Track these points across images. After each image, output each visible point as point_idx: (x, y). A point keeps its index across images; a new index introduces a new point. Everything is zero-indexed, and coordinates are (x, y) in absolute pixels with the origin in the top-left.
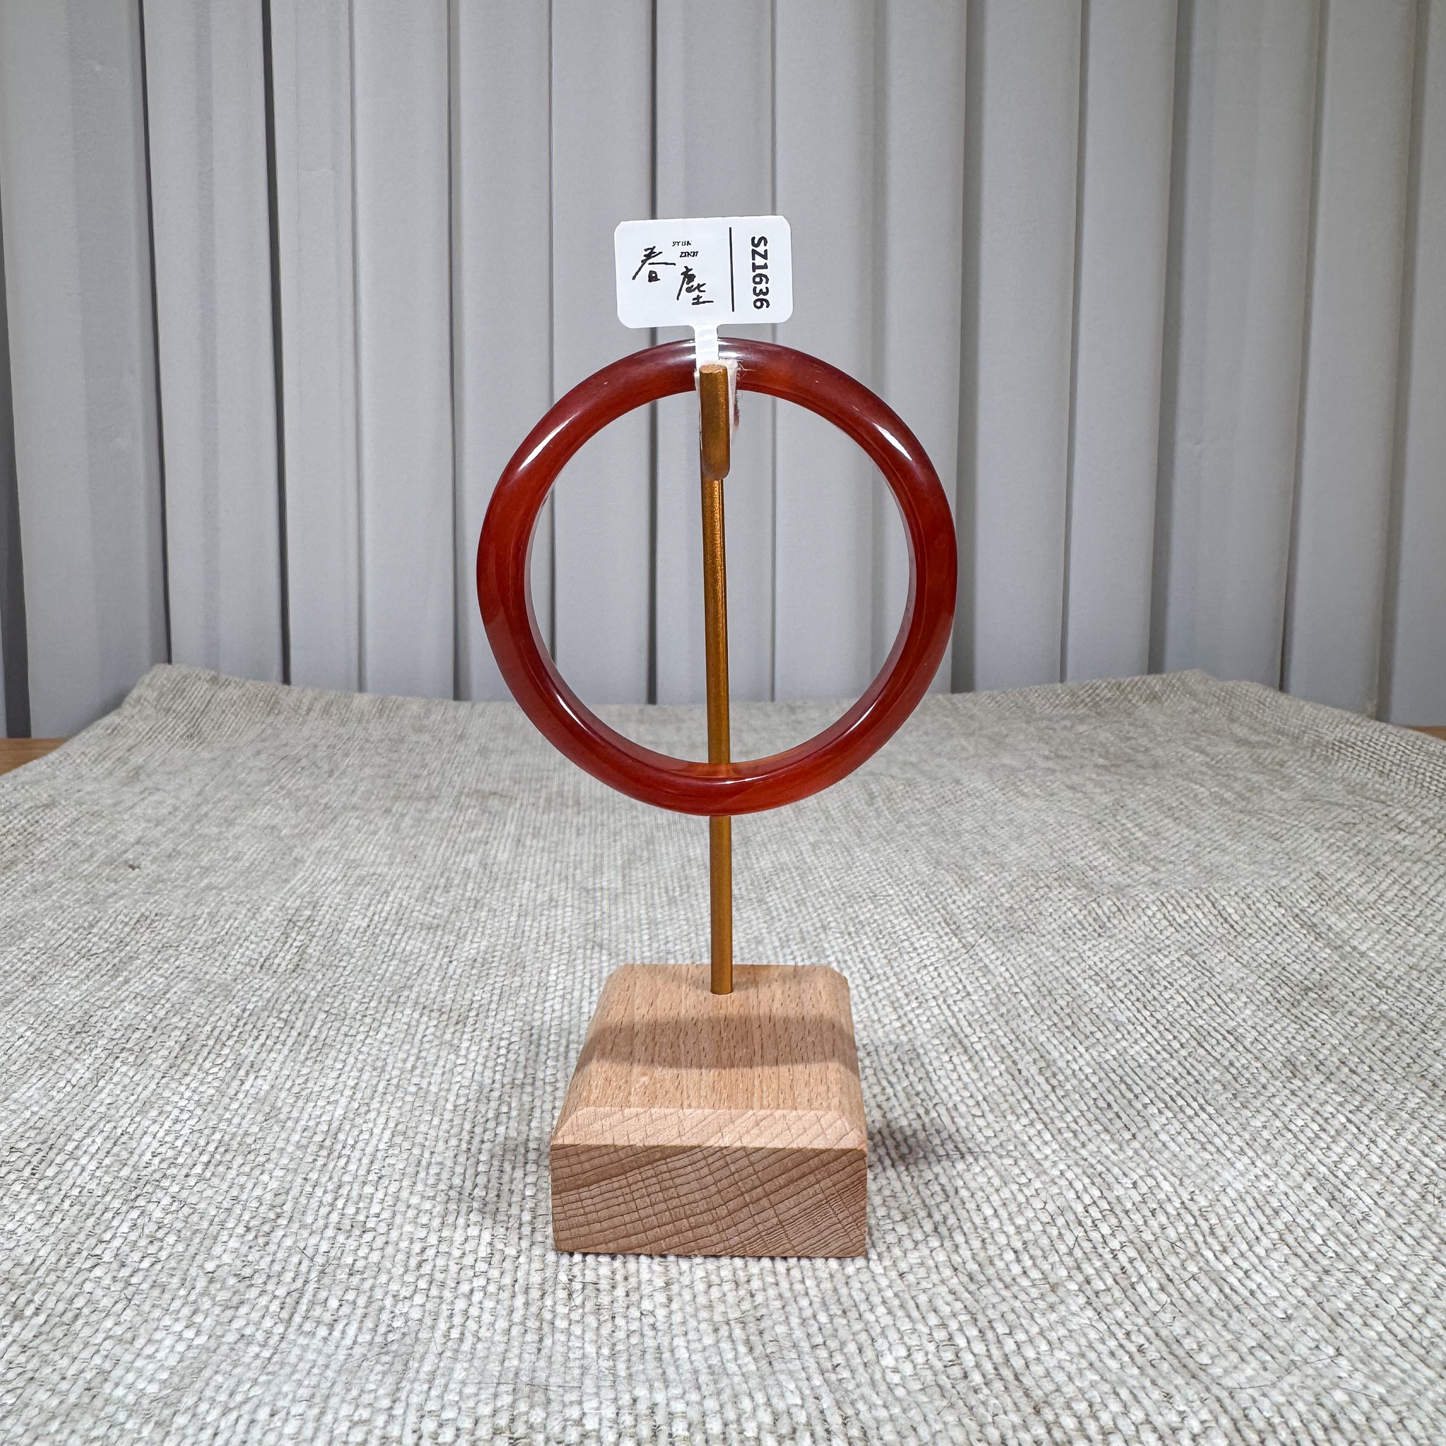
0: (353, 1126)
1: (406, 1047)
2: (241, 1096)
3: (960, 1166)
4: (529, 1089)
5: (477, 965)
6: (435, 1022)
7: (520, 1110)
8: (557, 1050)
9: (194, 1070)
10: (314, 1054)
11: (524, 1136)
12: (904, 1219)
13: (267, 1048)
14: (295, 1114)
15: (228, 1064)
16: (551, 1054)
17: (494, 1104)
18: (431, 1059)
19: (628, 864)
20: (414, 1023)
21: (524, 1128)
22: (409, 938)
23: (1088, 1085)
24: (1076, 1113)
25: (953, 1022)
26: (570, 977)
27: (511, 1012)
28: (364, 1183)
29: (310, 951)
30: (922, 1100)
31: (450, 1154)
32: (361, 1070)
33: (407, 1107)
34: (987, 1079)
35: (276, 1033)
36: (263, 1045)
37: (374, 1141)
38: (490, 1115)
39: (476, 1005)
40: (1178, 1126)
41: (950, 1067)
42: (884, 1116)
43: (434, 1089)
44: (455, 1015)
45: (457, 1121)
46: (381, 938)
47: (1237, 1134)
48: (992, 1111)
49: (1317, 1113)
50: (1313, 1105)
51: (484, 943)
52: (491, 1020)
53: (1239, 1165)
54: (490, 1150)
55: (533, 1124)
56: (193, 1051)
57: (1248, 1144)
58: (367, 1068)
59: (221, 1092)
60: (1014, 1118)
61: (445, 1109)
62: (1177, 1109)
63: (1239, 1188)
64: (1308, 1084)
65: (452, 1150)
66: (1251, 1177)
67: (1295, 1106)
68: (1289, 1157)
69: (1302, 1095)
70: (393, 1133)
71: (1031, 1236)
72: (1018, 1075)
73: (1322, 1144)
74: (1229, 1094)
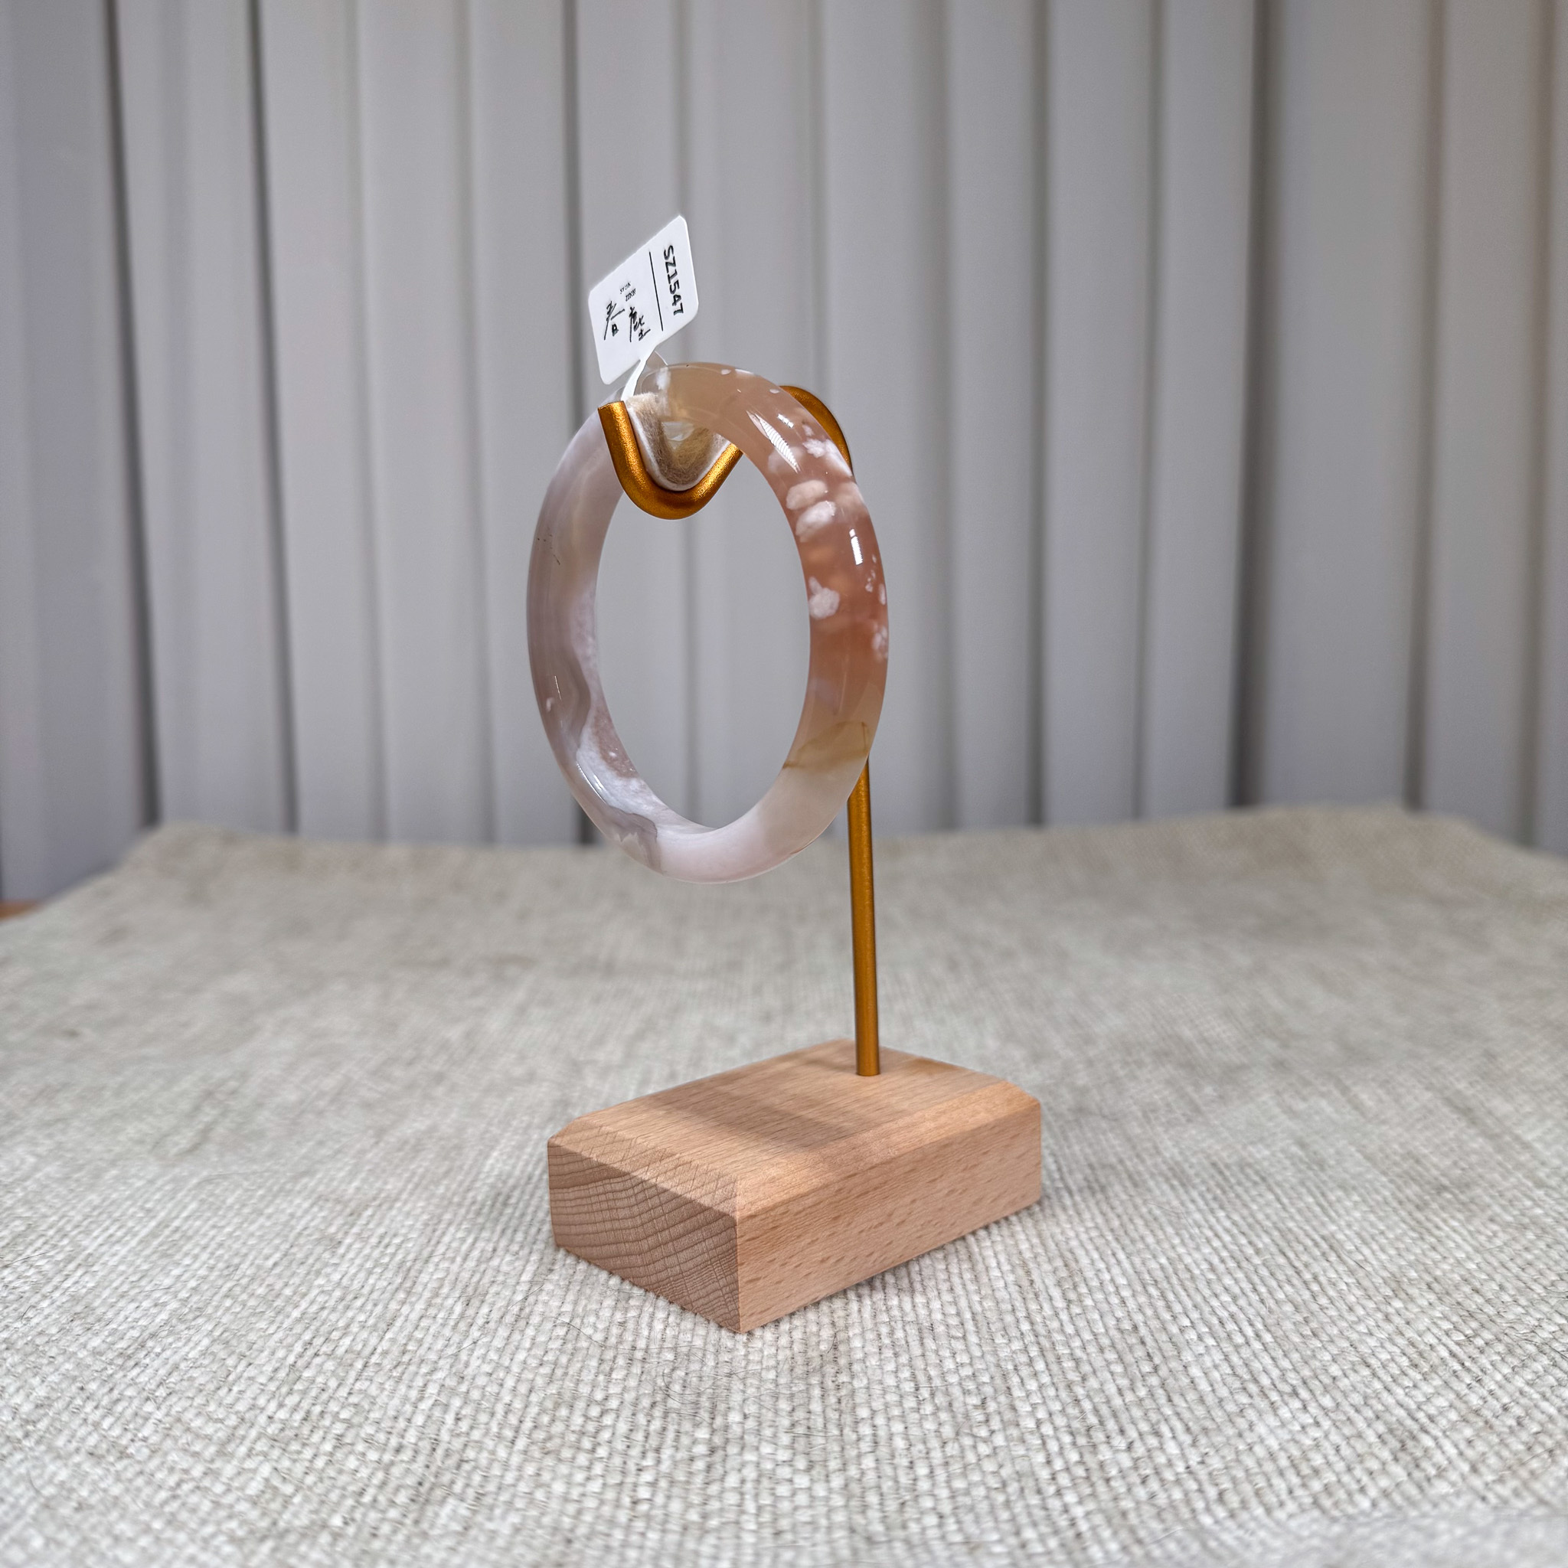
0: (170, 1333)
1: (277, 1241)
2: (56, 1294)
3: (910, 1403)
4: (401, 1295)
5: (408, 1148)
6: (323, 1214)
7: (380, 1318)
8: (457, 1251)
10: (165, 1248)
12: (809, 1468)
13: (114, 1239)
14: (110, 1315)
15: (60, 1257)
16: (450, 1254)
17: (350, 1314)
18: (300, 1256)
19: (640, 1036)
20: (299, 1214)
21: (374, 1340)
23: (1115, 1300)
24: (1087, 1336)
26: (512, 1161)
27: (421, 1204)
28: (148, 1399)
29: (220, 1130)
30: (890, 1317)
31: (269, 1369)
32: (212, 1269)
33: (245, 1313)
34: (987, 1291)
35: (130, 1224)
36: (111, 1236)
37: (187, 1349)
38: (341, 1324)
39: (383, 1195)
40: (1218, 1357)
43: (288, 1292)
44: (353, 1205)
45: (298, 1329)
47: (1295, 1370)
48: (978, 1332)
49: (1412, 1344)
50: (1410, 1333)
51: (428, 1122)
52: (394, 1212)
53: (1284, 1413)
54: (321, 1365)
55: (389, 1335)
56: (28, 1240)
57: (1305, 1383)
58: (221, 1265)
59: (36, 1288)
60: (1005, 1341)
61: (288, 1317)
62: (1223, 1335)
63: (1273, 1443)
64: (1410, 1306)
65: (274, 1364)
66: (1297, 1428)
67: (1383, 1336)
68: (1357, 1399)
69: (1397, 1320)
70: (214, 1341)
71: (967, 1501)
72: (1027, 1288)
73: (1407, 1383)
74: (1299, 1318)
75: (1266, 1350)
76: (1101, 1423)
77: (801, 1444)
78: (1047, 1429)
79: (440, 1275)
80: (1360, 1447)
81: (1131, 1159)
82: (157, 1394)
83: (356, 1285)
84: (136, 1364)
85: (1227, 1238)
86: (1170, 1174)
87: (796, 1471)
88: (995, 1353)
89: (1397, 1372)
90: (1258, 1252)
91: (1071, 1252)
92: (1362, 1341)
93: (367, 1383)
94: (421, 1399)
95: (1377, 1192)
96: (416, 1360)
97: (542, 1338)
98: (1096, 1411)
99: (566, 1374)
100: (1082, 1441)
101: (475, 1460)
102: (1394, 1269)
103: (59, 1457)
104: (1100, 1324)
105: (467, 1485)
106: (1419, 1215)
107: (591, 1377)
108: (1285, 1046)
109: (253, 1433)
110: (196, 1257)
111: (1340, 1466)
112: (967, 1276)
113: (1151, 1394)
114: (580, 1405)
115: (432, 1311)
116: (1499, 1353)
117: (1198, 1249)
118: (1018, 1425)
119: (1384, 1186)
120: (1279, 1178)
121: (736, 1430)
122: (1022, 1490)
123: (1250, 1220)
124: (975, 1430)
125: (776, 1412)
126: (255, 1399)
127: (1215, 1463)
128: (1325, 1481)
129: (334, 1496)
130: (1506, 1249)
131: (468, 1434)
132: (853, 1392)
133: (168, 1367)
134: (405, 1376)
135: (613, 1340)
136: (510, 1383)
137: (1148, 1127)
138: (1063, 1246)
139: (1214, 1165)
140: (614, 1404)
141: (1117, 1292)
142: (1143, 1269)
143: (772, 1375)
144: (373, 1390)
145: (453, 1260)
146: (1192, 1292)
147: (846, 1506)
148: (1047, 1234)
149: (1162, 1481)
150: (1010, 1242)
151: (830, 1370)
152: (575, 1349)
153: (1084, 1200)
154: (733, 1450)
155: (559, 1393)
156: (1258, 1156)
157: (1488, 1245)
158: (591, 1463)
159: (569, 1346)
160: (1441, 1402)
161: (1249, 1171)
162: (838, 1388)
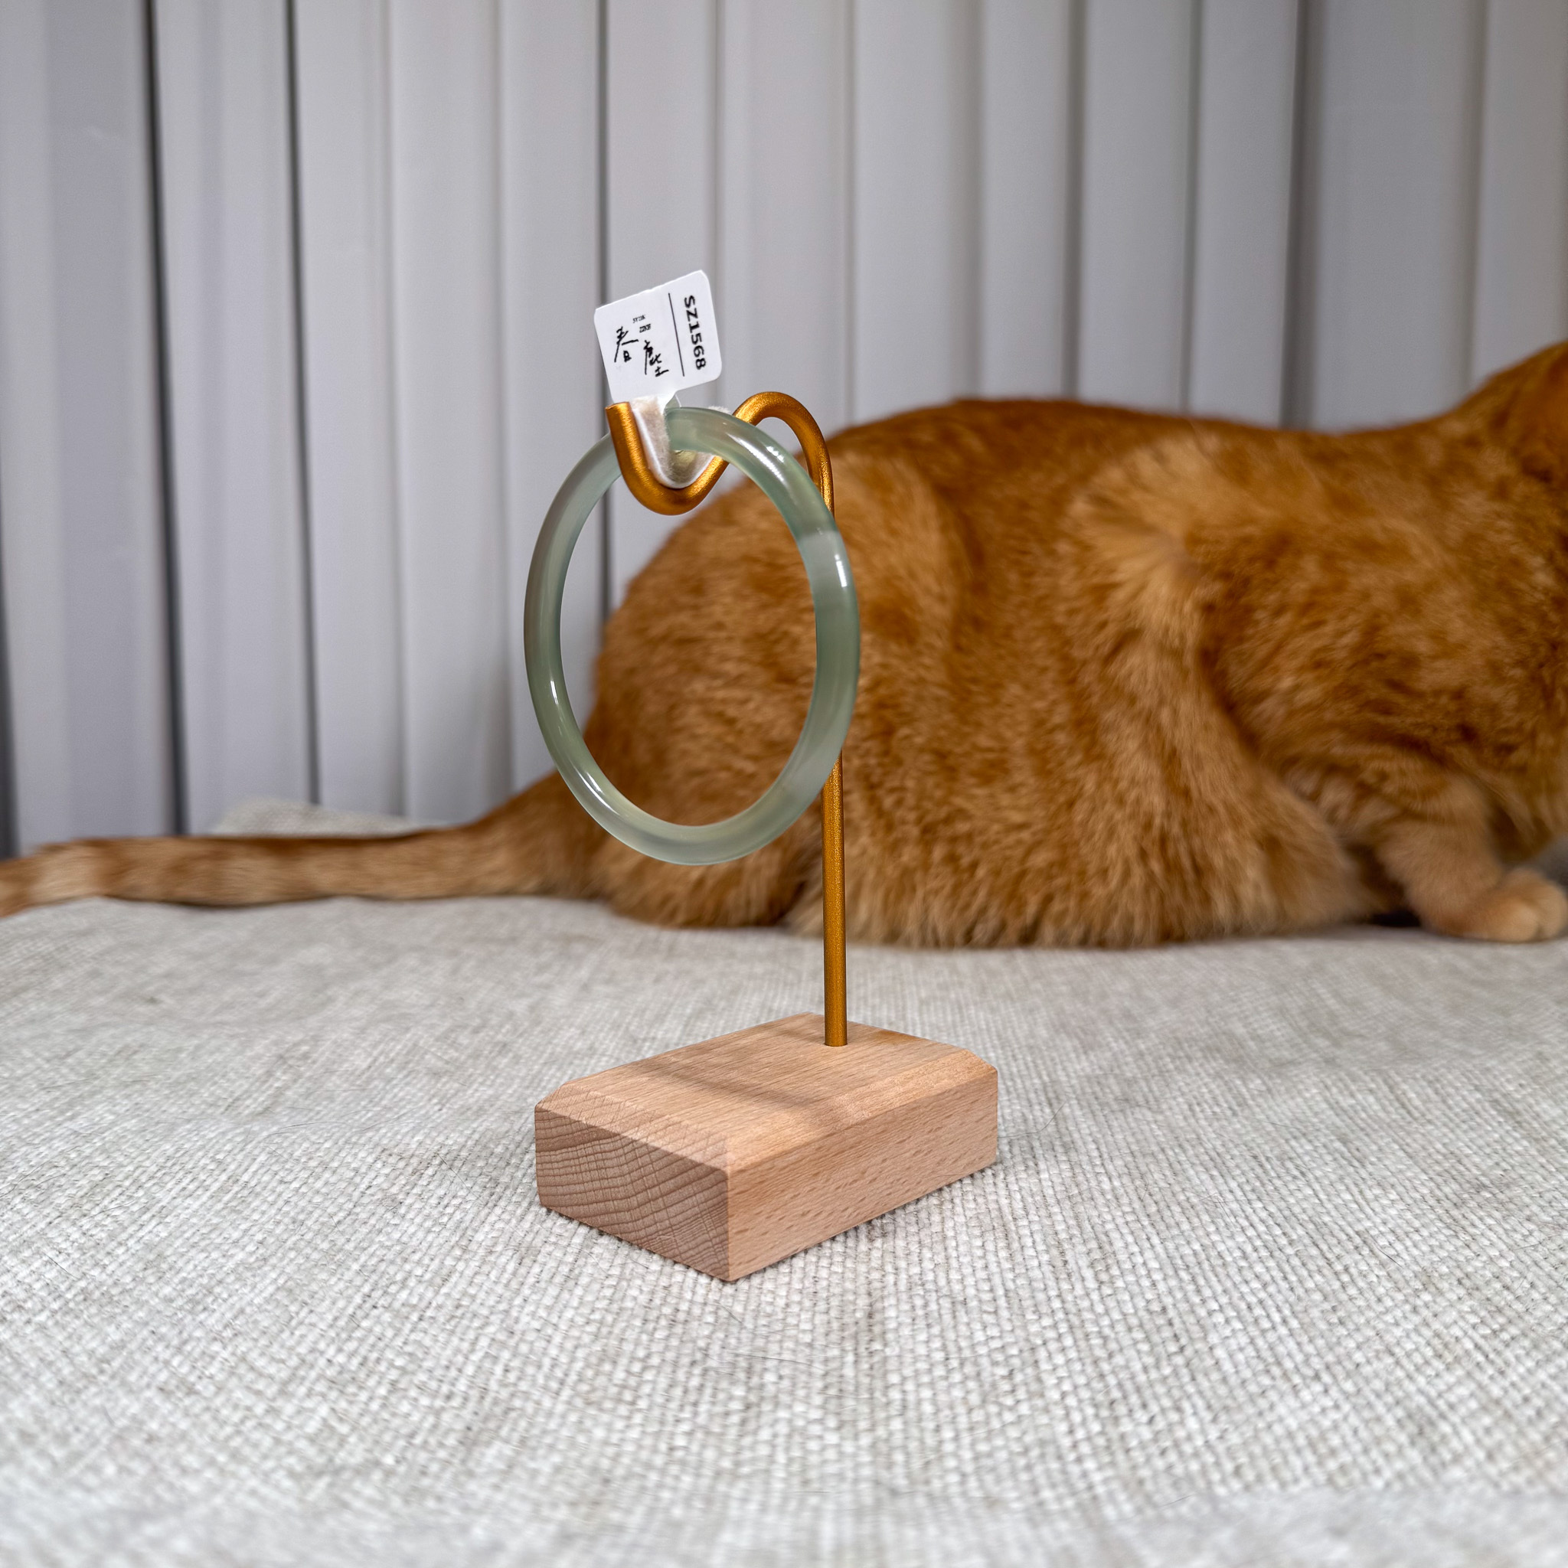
0: (237, 1280)
1: (341, 1200)
2: (131, 1243)
3: (940, 1371)
4: (457, 1253)
5: (469, 1113)
7: (436, 1273)
9: (93, 1213)
10: (234, 1204)
11: (423, 1305)
12: (839, 1428)
14: (180, 1264)
15: (135, 1208)
16: (506, 1216)
17: (407, 1267)
18: (363, 1216)
19: (698, 1015)
21: (430, 1294)
22: (407, 1084)
23: (1146, 1283)
24: (1116, 1316)
25: (1004, 1202)
28: (215, 1339)
29: (289, 1093)
30: (926, 1291)
31: (329, 1317)
32: (278, 1223)
33: (308, 1265)
34: (1020, 1270)
35: (202, 1177)
36: (184, 1189)
37: (252, 1295)
38: (399, 1277)
40: (1243, 1340)
41: (979, 1253)
42: (871, 1305)
43: (350, 1247)
45: (358, 1281)
46: (376, 1082)
47: (1319, 1355)
48: (1009, 1308)
50: (1436, 1325)
51: (491, 1092)
53: (1306, 1395)
54: (379, 1317)
55: (444, 1290)
56: (105, 1191)
57: (1328, 1367)
58: (286, 1220)
59: (112, 1237)
60: (1035, 1317)
61: (348, 1269)
62: (1251, 1320)
63: (1292, 1423)
64: (1439, 1300)
65: (335, 1312)
66: (1316, 1409)
67: (1410, 1326)
68: (1378, 1385)
69: (1425, 1313)
70: (278, 1289)
71: (989, 1462)
72: (1062, 1268)
73: (1430, 1372)
74: (1327, 1306)
75: (1291, 1335)
76: (1125, 1397)
77: (832, 1406)
78: (1071, 1401)
79: (494, 1234)
80: (1378, 1430)
81: (1172, 1149)
82: (225, 1334)
83: (414, 1242)
84: (205, 1309)
85: (1262, 1228)
86: (1211, 1165)
87: (827, 1429)
88: (1025, 1327)
89: (1419, 1360)
90: (1291, 1243)
91: (1106, 1234)
92: (1387, 1331)
93: (422, 1335)
94: (472, 1351)
95: (1416, 1189)
96: (469, 1315)
97: (589, 1298)
98: (1120, 1385)
99: (610, 1333)
100: (1105, 1413)
101: (522, 1409)
102: (1425, 1264)
103: (131, 1391)
104: (1130, 1305)
105: (513, 1430)
106: (1455, 1213)
107: (634, 1336)
108: (1336, 1044)
109: (313, 1374)
110: (263, 1213)
111: (1357, 1448)
112: (1003, 1254)
113: (1176, 1373)
114: (623, 1361)
115: (486, 1268)
116: (1524, 1348)
117: (1232, 1237)
118: (1042, 1395)
119: (1423, 1184)
120: (1318, 1173)
121: (771, 1389)
122: (1042, 1456)
123: (1287, 1213)
124: (1001, 1400)
125: (810, 1374)
126: (316, 1343)
127: (1234, 1439)
128: (1341, 1460)
129: (387, 1437)
130: (1540, 1248)
131: (515, 1385)
132: (885, 1359)
133: (235, 1311)
134: (459, 1330)
135: (657, 1301)
136: (557, 1339)
137: (1192, 1121)
138: (1099, 1229)
139: (1255, 1157)
140: (655, 1360)
141: (1149, 1276)
142: (1176, 1255)
143: (807, 1338)
144: (427, 1342)
145: (508, 1222)
146: (1223, 1277)
147: (873, 1463)
148: (1083, 1216)
149: (1181, 1454)
150: (1047, 1222)
151: (864, 1338)
152: (621, 1309)
153: (1123, 1185)
154: (767, 1407)
155: (604, 1351)
156: (1300, 1151)
157: (1523, 1245)
158: (631, 1412)
159: (615, 1307)
160: (1463, 1391)
161: (1289, 1165)
162: (871, 1354)
